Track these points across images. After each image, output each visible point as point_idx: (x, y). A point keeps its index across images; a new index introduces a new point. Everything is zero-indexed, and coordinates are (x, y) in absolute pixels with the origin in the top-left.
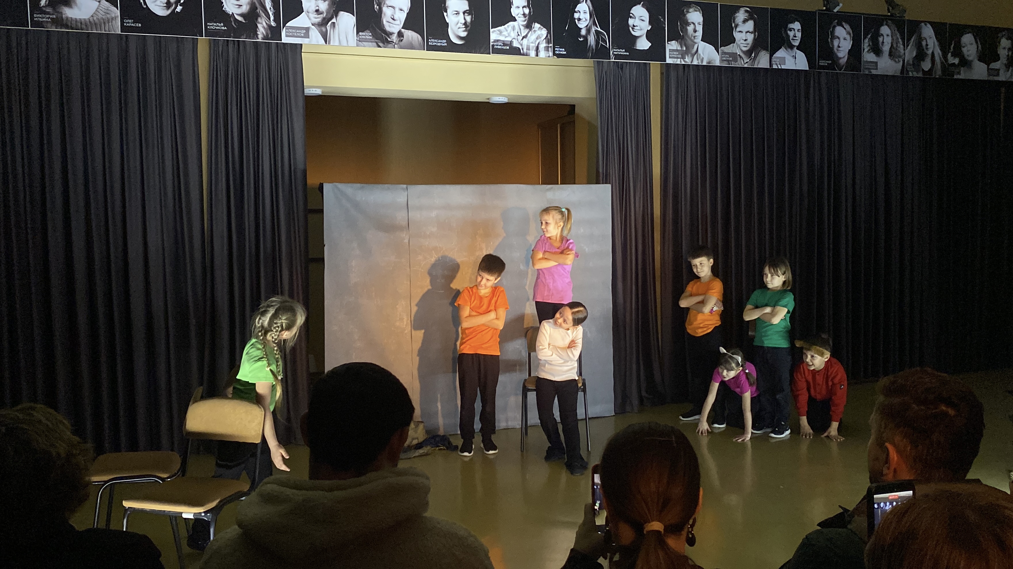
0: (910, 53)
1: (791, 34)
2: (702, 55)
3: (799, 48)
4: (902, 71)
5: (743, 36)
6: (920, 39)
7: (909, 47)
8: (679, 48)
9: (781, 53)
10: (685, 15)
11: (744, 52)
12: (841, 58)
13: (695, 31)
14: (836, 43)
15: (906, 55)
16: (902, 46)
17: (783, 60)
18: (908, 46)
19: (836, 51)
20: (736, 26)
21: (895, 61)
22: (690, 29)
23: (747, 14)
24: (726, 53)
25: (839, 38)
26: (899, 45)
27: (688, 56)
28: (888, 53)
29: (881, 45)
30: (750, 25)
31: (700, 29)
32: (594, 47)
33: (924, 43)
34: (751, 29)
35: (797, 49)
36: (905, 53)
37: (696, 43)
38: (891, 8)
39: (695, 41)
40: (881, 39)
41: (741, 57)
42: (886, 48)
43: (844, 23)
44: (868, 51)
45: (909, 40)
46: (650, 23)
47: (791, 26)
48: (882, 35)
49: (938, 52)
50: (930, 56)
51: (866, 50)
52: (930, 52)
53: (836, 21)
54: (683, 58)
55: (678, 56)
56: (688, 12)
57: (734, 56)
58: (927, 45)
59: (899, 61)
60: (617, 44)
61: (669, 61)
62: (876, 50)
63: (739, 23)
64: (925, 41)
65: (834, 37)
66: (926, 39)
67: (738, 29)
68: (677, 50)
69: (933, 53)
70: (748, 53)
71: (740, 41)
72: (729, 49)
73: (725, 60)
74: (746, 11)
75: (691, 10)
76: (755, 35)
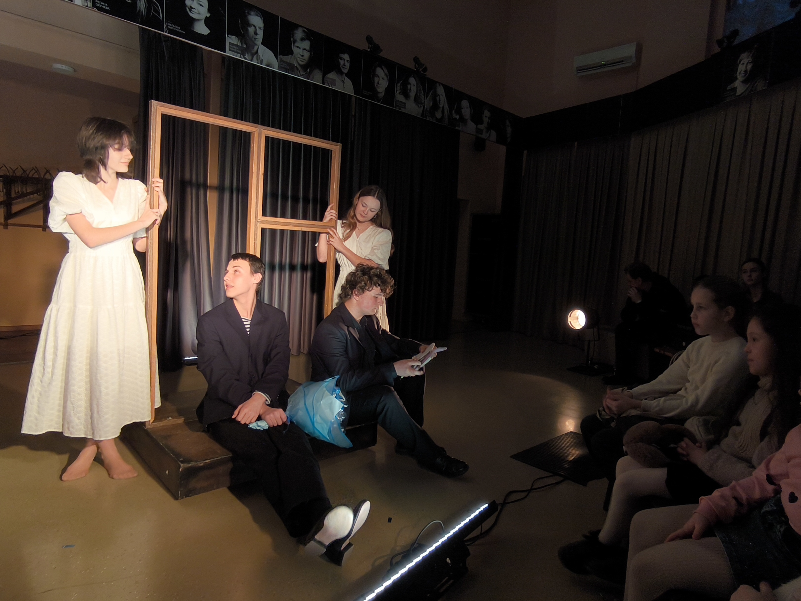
0: (428, 103)
1: (342, 62)
2: (261, 56)
3: (348, 75)
4: (422, 115)
5: (300, 51)
6: (435, 95)
7: (428, 98)
8: (239, 44)
9: (332, 76)
10: (246, 16)
11: (301, 66)
12: (379, 93)
13: (256, 34)
14: (376, 79)
15: (426, 103)
16: (423, 97)
17: (333, 82)
19: (376, 86)
20: (295, 41)
21: (418, 106)
22: (251, 30)
23: (304, 34)
24: (284, 62)
25: (379, 77)
26: (421, 94)
27: (248, 53)
28: (414, 97)
29: (409, 91)
30: (306, 44)
31: (260, 33)
33: (438, 98)
34: (308, 48)
35: (346, 76)
36: (425, 102)
37: (256, 45)
38: (417, 66)
39: (256, 42)
40: (409, 86)
41: (297, 69)
42: (412, 94)
43: (383, 67)
45: (428, 94)
46: (209, 10)
47: (342, 56)
48: (410, 84)
49: (446, 107)
50: (441, 109)
51: (398, 92)
52: (441, 106)
53: (377, 63)
54: (243, 54)
55: (239, 51)
56: (249, 14)
57: (291, 68)
58: (440, 100)
59: (421, 107)
61: (228, 53)
62: (406, 94)
63: (298, 40)
65: (375, 75)
66: (439, 96)
67: (296, 44)
68: (237, 45)
69: (443, 107)
70: (305, 67)
71: (297, 55)
72: (287, 59)
73: (283, 68)
74: (304, 31)
75: (252, 13)
76: (311, 54)
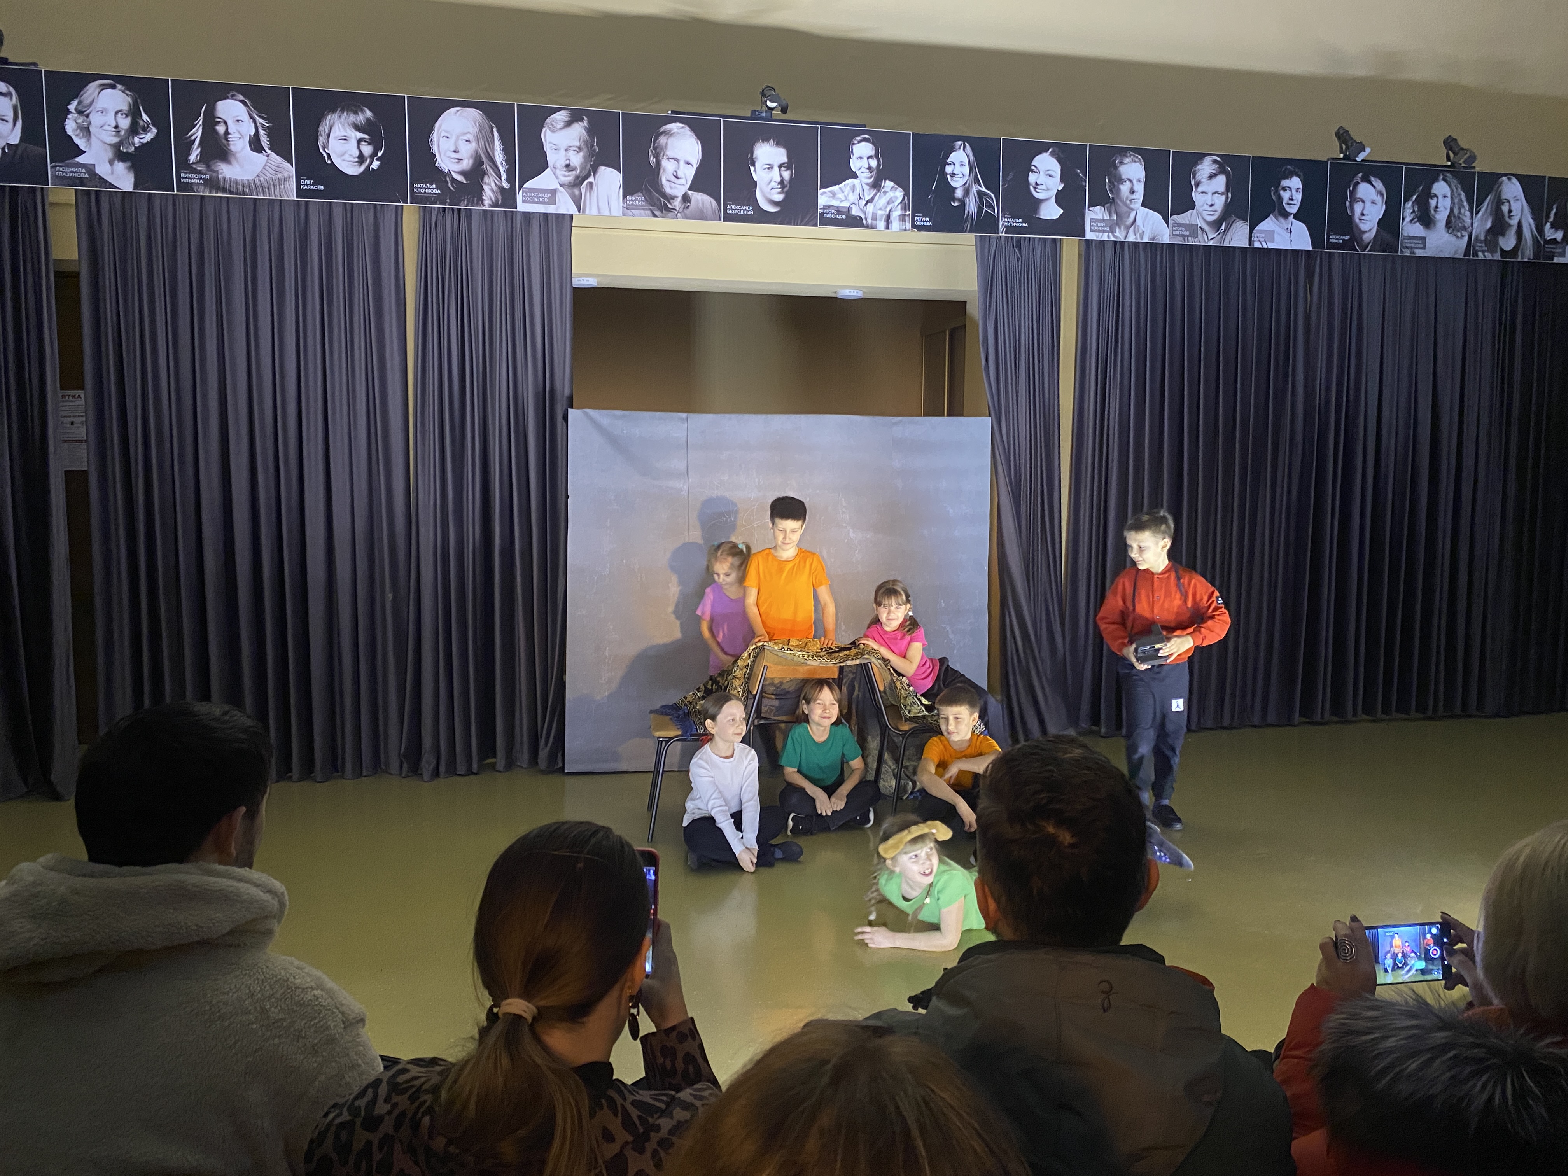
0: (1481, 224)
1: (1286, 195)
2: (1142, 227)
3: (1296, 217)
4: (1467, 252)
5: (1208, 199)
6: (1499, 202)
7: (1480, 214)
8: (1107, 217)
9: (1269, 224)
10: (1116, 168)
11: (1209, 223)
12: (1365, 232)
13: (1132, 192)
14: (1358, 208)
15: (1475, 225)
16: (1468, 213)
17: (1271, 235)
18: (1477, 213)
19: (1357, 220)
20: (1198, 184)
21: (1457, 237)
22: (1125, 188)
23: (1216, 166)
24: (1180, 225)
25: (1363, 201)
26: (1463, 211)
27: (1120, 228)
28: (1444, 222)
29: (1432, 212)
30: (1221, 181)
31: (1140, 188)
32: (975, 216)
33: (1505, 208)
34: (1222, 189)
35: (1295, 218)
36: (1472, 224)
37: (1133, 210)
38: (1451, 155)
39: (1132, 206)
40: (1433, 202)
41: (1203, 230)
42: (1442, 216)
43: (1372, 179)
44: (1411, 221)
45: (1480, 203)
46: (1062, 180)
47: (1285, 183)
48: (1436, 196)
49: (1529, 223)
50: (1513, 230)
51: (1408, 219)
52: (1514, 222)
53: (1360, 175)
54: (1112, 231)
55: (1105, 229)
56: (1121, 163)
57: (1193, 229)
58: (1510, 211)
59: (1463, 236)
60: (1011, 211)
61: (1089, 235)
62: (1425, 219)
63: (1203, 180)
64: (1507, 204)
65: (1354, 200)
66: (1509, 201)
67: (1200, 189)
68: (1103, 220)
69: (1520, 224)
70: (1216, 225)
71: (1203, 206)
72: (1185, 218)
73: (1177, 235)
74: (1215, 161)
75: (1127, 160)
76: (1227, 198)
